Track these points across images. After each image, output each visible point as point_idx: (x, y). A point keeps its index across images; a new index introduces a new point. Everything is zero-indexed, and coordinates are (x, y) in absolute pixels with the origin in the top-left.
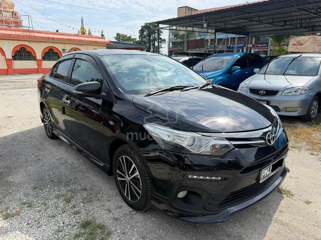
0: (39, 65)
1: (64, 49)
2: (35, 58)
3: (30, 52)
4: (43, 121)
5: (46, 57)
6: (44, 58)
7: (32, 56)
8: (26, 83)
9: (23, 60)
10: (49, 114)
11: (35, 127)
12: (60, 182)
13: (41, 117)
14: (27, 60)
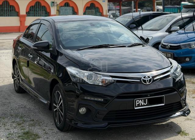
0: (22, 22)
1: (53, 2)
2: (18, 14)
3: (13, 6)
4: (13, 77)
5: (32, 12)
6: (28, 14)
7: (15, 10)
8: (4, 44)
9: (4, 16)
10: (19, 70)
11: (6, 84)
12: (17, 116)
13: (12, 73)
14: (8, 16)
